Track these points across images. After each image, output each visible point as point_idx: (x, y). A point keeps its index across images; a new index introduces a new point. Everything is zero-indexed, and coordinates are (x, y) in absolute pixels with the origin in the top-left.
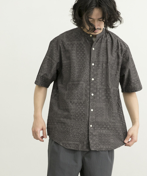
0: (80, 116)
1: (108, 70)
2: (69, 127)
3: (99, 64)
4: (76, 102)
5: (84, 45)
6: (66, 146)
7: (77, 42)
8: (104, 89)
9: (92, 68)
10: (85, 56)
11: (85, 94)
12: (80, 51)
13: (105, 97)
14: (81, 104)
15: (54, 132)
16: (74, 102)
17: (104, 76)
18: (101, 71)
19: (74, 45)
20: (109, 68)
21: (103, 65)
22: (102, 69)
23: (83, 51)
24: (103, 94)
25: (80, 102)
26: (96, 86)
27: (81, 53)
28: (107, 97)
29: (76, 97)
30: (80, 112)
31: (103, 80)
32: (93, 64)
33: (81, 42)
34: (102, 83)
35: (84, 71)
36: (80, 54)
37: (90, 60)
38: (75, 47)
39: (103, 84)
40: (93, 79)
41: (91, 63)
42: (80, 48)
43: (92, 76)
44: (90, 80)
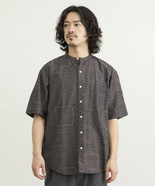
0: (72, 140)
1: (96, 92)
2: (62, 153)
3: (87, 86)
4: (66, 127)
5: (71, 69)
6: (63, 172)
7: (64, 66)
8: (91, 111)
9: (80, 90)
10: (72, 79)
11: (74, 118)
12: (67, 74)
13: (92, 120)
14: (71, 128)
15: (51, 161)
16: (64, 126)
17: (91, 98)
18: (89, 93)
19: (61, 69)
20: (98, 91)
21: (91, 87)
22: (90, 91)
23: (70, 74)
24: (90, 116)
25: (70, 126)
26: (85, 108)
27: (68, 76)
28: (94, 119)
29: (65, 121)
30: (71, 136)
31: (91, 102)
32: (81, 87)
33: (68, 66)
34: (89, 105)
35: (72, 94)
36: (67, 78)
37: (78, 83)
38: (61, 71)
39: (91, 106)
40: (81, 102)
41: (78, 86)
42: (67, 72)
43: (80, 98)
44: (78, 102)
